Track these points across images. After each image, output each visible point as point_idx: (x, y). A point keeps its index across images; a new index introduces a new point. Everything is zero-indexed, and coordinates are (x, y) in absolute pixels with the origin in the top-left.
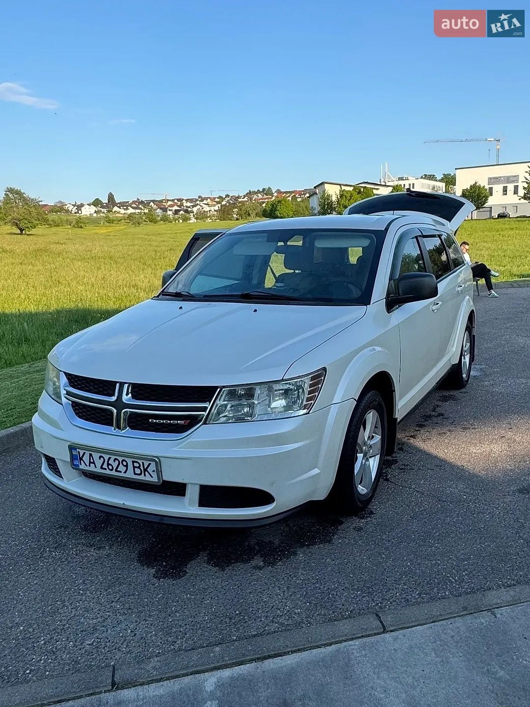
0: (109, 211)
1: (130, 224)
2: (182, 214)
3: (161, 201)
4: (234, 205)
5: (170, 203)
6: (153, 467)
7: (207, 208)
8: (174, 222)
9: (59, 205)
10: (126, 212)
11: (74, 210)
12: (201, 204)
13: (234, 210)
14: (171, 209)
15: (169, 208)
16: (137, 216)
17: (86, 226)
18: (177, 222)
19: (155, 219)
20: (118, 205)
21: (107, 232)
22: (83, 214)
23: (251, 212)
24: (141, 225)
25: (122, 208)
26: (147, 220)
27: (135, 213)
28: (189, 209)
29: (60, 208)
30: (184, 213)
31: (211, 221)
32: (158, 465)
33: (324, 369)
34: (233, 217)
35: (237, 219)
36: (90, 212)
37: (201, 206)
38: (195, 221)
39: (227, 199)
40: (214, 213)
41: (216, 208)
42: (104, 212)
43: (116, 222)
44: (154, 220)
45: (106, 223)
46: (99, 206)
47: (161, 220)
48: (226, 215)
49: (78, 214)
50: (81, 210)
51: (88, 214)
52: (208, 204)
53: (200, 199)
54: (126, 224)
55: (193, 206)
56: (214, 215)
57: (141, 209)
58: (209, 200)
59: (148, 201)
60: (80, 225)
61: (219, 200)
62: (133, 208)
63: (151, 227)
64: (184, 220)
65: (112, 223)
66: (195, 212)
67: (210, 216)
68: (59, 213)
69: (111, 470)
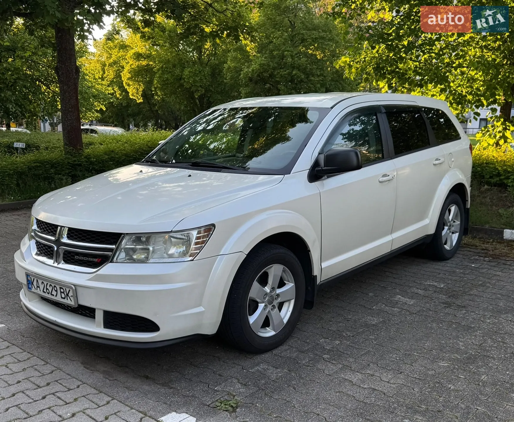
6: (71, 294)
32: (76, 292)
33: (214, 225)
69: (48, 293)
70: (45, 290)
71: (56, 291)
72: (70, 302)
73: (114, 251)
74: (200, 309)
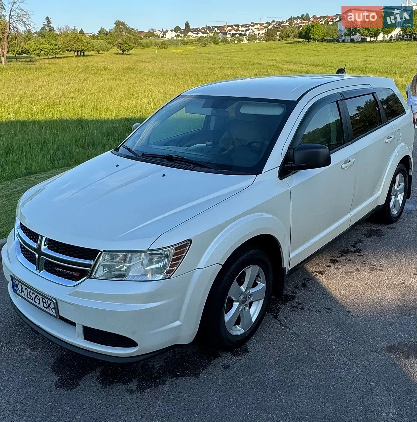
0: (185, 36)
1: (199, 45)
2: (237, 37)
3: (223, 27)
4: (277, 29)
5: (229, 28)
6: (52, 306)
7: (256, 32)
8: (231, 43)
9: (151, 31)
10: (197, 36)
11: (161, 35)
12: (253, 28)
13: (277, 33)
14: (229, 32)
15: (228, 32)
16: (204, 39)
17: (168, 47)
18: (234, 43)
19: (217, 41)
20: (192, 31)
21: (182, 51)
22: (166, 38)
23: (290, 35)
24: (207, 45)
25: (194, 33)
26: (211, 42)
27: (203, 37)
28: (243, 33)
29: (151, 34)
30: (239, 36)
31: (259, 41)
32: (56, 305)
33: (190, 240)
34: (276, 38)
35: (279, 40)
36: (172, 36)
37: (252, 30)
38: (247, 42)
39: (273, 24)
40: (262, 35)
41: (264, 31)
42: (181, 36)
43: (189, 44)
45: (182, 45)
46: (179, 31)
47: (221, 41)
48: (271, 37)
49: (164, 38)
50: (165, 35)
51: (170, 38)
52: (258, 29)
53: (252, 25)
54: (196, 45)
55: (247, 30)
56: (261, 37)
57: (208, 33)
58: (259, 25)
59: (214, 27)
60: (164, 46)
61: (266, 25)
62: (202, 33)
63: (214, 48)
64: (238, 42)
65: (186, 44)
66: (247, 35)
67: (258, 38)
68: (150, 37)
69: (32, 299)
70: (29, 296)
71: (39, 300)
72: (52, 312)
73: (92, 267)
74: (178, 323)
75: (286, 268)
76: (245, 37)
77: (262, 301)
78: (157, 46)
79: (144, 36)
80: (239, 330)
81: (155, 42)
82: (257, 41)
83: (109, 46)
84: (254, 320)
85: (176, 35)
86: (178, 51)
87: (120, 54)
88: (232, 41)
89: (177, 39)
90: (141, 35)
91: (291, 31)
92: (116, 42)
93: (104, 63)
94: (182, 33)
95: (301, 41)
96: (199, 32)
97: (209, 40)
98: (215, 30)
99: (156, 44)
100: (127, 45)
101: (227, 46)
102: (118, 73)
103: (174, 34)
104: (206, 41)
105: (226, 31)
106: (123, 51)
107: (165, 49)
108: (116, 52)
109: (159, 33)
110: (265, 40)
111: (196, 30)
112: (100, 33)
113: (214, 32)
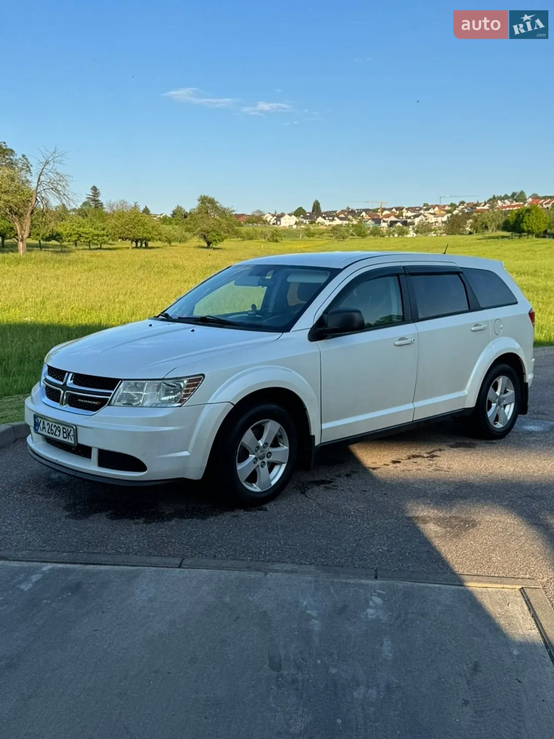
0: (311, 223)
1: (334, 238)
2: (399, 226)
3: (376, 211)
4: (467, 216)
5: (386, 212)
6: (72, 433)
7: (432, 219)
8: (387, 236)
9: (257, 214)
10: (331, 223)
11: (273, 220)
12: (426, 213)
13: (467, 221)
14: (386, 220)
15: (384, 219)
16: (343, 229)
17: (282, 240)
18: (391, 236)
19: (364, 232)
20: (323, 215)
21: (304, 247)
22: (281, 226)
23: (489, 224)
24: (347, 239)
25: (327, 218)
26: (354, 234)
27: (341, 225)
28: (409, 221)
29: (258, 219)
30: (401, 225)
31: (435, 235)
32: (76, 431)
33: (203, 375)
34: (466, 230)
35: (470, 233)
36: (290, 223)
37: (425, 216)
38: (415, 235)
39: (461, 207)
40: (441, 225)
41: (445, 219)
42: (306, 224)
43: (317, 236)
44: (362, 235)
45: (306, 238)
46: (302, 216)
47: (371, 234)
48: (455, 227)
49: (276, 226)
50: (280, 220)
51: (287, 225)
52: (434, 214)
53: (425, 207)
54: (328, 238)
55: (415, 217)
56: (440, 228)
57: (349, 220)
58: (437, 209)
59: (360, 210)
60: (275, 238)
61: (450, 208)
62: (341, 219)
63: (358, 243)
64: (400, 234)
65: (312, 236)
66: (416, 224)
67: (435, 230)
68: (255, 224)
69: (52, 434)
70: (50, 431)
71: (60, 431)
72: (71, 441)
73: (112, 395)
74: (186, 453)
75: (314, 436)
76: (411, 227)
77: (284, 466)
78: (265, 239)
79: (245, 221)
80: (255, 488)
81: (262, 231)
82: (432, 234)
83: (187, 235)
84: (273, 483)
85: (298, 221)
86: (298, 247)
87: (204, 247)
88: (389, 233)
89: (299, 228)
90: (241, 219)
91: (490, 218)
92: (199, 229)
93: (175, 259)
94: (307, 219)
95: (507, 235)
96: (336, 218)
97: (351, 231)
98: (361, 215)
99: (263, 235)
100: (214, 234)
101: (380, 240)
102: (195, 272)
103: (294, 219)
104: (346, 233)
105: (381, 217)
106: (209, 243)
107: (277, 243)
108: (198, 244)
109: (269, 218)
110: (445, 233)
111: (331, 215)
112: (174, 214)
113: (359, 218)
